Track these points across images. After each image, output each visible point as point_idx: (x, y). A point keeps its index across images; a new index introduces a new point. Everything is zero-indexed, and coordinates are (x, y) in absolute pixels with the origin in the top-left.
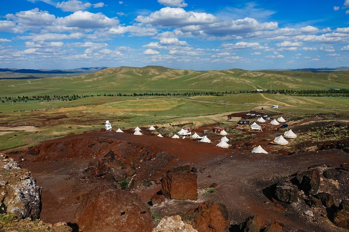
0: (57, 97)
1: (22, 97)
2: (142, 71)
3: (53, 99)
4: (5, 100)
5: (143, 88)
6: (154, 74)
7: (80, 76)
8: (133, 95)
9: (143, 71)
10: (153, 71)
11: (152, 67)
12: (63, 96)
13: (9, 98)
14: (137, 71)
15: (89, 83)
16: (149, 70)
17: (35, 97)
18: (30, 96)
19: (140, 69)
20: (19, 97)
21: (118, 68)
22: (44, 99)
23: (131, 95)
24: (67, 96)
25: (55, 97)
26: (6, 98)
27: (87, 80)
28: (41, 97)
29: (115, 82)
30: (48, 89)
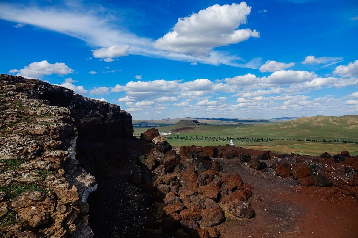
0: (254, 139)
1: (229, 138)
2: (339, 120)
3: (250, 140)
4: (218, 139)
5: (335, 136)
6: (353, 123)
7: (278, 124)
8: (322, 141)
9: (341, 120)
10: (352, 120)
11: (352, 116)
12: (259, 139)
13: (221, 138)
14: (334, 120)
15: (284, 130)
16: (348, 119)
17: (238, 138)
18: (235, 137)
19: (337, 118)
20: (227, 138)
21: (314, 117)
22: (244, 140)
23: (320, 141)
24: (261, 139)
25: (252, 139)
26: (219, 138)
27: (282, 127)
28: (242, 139)
29: (308, 129)
30: (249, 133)
